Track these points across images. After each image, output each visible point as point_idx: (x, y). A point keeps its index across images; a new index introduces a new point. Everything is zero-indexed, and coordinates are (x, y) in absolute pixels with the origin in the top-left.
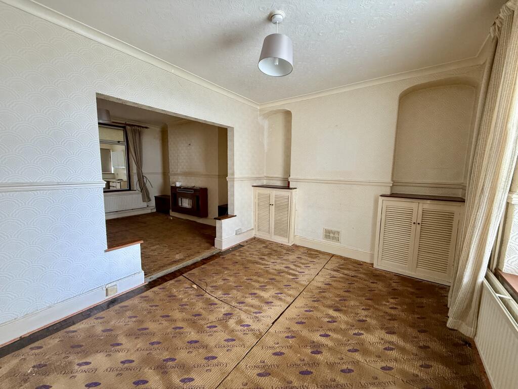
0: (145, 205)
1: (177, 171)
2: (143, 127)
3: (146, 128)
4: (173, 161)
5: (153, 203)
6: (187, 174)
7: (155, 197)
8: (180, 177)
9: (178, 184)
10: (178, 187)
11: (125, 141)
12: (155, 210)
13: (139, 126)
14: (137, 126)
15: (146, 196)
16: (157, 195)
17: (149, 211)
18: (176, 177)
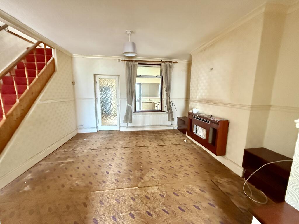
0: (169, 123)
1: (196, 98)
2: (173, 62)
3: (176, 62)
4: (193, 89)
5: (176, 122)
6: (205, 101)
7: (178, 118)
8: (198, 104)
9: (195, 111)
10: (194, 114)
11: (161, 75)
12: (176, 128)
13: (170, 62)
14: (168, 62)
15: (171, 117)
16: (179, 116)
17: (172, 128)
18: (194, 103)
